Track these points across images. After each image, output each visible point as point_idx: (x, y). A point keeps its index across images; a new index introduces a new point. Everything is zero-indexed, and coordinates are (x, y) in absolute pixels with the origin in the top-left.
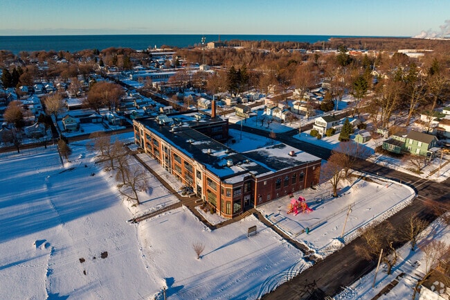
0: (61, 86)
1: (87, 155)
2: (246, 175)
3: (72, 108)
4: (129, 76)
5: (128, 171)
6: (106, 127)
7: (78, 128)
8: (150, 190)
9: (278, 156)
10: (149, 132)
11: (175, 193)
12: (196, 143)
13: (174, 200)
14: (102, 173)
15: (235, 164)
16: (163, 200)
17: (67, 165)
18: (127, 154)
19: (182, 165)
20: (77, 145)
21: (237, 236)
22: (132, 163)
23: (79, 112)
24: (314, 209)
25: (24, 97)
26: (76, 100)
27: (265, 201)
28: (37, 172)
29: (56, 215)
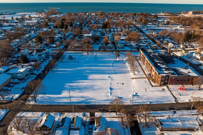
0: (120, 30)
1: (124, 58)
2: (167, 74)
3: (122, 40)
4: (145, 28)
5: (134, 65)
6: (131, 49)
7: (123, 48)
8: (139, 72)
9: (183, 72)
10: (143, 54)
11: (146, 75)
12: (157, 61)
13: (145, 76)
14: (127, 64)
15: (166, 70)
16: (141, 75)
17: (118, 59)
18: (135, 60)
19: (150, 67)
20: (122, 54)
21: (158, 90)
22: (136, 63)
23: (124, 42)
24: (188, 91)
25: (108, 33)
26: (124, 37)
27: (172, 84)
28: (110, 59)
29: (113, 72)
